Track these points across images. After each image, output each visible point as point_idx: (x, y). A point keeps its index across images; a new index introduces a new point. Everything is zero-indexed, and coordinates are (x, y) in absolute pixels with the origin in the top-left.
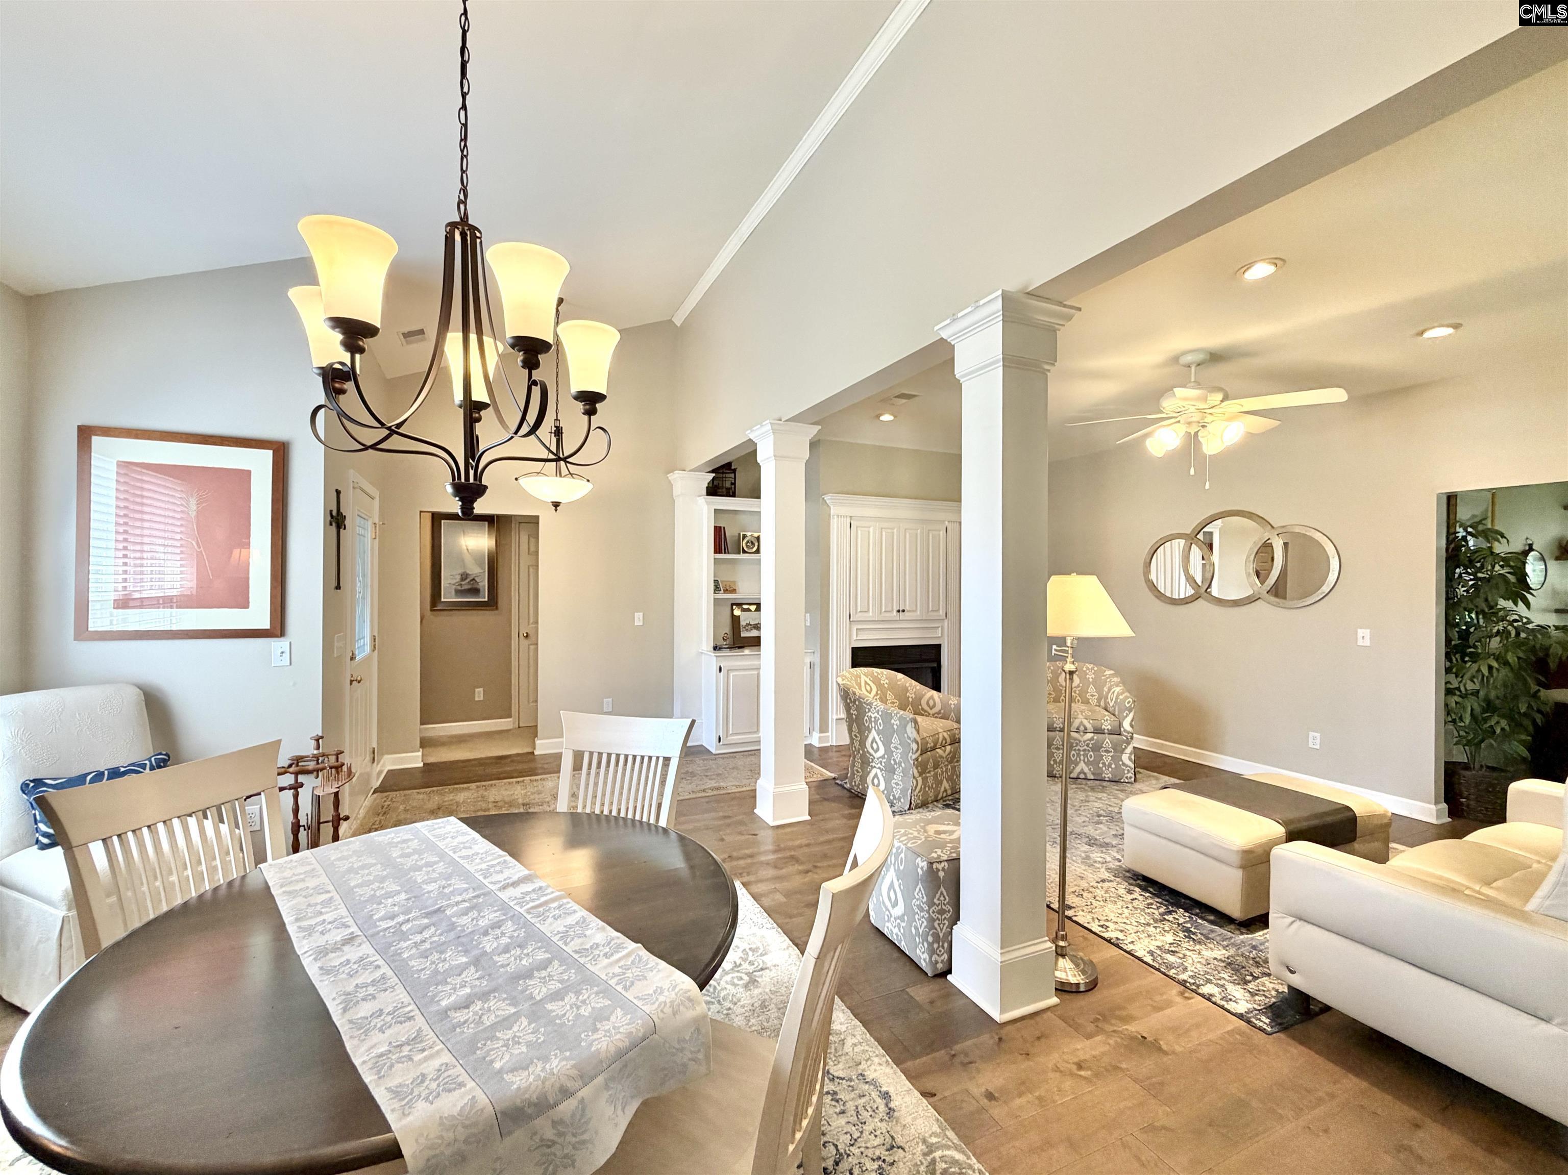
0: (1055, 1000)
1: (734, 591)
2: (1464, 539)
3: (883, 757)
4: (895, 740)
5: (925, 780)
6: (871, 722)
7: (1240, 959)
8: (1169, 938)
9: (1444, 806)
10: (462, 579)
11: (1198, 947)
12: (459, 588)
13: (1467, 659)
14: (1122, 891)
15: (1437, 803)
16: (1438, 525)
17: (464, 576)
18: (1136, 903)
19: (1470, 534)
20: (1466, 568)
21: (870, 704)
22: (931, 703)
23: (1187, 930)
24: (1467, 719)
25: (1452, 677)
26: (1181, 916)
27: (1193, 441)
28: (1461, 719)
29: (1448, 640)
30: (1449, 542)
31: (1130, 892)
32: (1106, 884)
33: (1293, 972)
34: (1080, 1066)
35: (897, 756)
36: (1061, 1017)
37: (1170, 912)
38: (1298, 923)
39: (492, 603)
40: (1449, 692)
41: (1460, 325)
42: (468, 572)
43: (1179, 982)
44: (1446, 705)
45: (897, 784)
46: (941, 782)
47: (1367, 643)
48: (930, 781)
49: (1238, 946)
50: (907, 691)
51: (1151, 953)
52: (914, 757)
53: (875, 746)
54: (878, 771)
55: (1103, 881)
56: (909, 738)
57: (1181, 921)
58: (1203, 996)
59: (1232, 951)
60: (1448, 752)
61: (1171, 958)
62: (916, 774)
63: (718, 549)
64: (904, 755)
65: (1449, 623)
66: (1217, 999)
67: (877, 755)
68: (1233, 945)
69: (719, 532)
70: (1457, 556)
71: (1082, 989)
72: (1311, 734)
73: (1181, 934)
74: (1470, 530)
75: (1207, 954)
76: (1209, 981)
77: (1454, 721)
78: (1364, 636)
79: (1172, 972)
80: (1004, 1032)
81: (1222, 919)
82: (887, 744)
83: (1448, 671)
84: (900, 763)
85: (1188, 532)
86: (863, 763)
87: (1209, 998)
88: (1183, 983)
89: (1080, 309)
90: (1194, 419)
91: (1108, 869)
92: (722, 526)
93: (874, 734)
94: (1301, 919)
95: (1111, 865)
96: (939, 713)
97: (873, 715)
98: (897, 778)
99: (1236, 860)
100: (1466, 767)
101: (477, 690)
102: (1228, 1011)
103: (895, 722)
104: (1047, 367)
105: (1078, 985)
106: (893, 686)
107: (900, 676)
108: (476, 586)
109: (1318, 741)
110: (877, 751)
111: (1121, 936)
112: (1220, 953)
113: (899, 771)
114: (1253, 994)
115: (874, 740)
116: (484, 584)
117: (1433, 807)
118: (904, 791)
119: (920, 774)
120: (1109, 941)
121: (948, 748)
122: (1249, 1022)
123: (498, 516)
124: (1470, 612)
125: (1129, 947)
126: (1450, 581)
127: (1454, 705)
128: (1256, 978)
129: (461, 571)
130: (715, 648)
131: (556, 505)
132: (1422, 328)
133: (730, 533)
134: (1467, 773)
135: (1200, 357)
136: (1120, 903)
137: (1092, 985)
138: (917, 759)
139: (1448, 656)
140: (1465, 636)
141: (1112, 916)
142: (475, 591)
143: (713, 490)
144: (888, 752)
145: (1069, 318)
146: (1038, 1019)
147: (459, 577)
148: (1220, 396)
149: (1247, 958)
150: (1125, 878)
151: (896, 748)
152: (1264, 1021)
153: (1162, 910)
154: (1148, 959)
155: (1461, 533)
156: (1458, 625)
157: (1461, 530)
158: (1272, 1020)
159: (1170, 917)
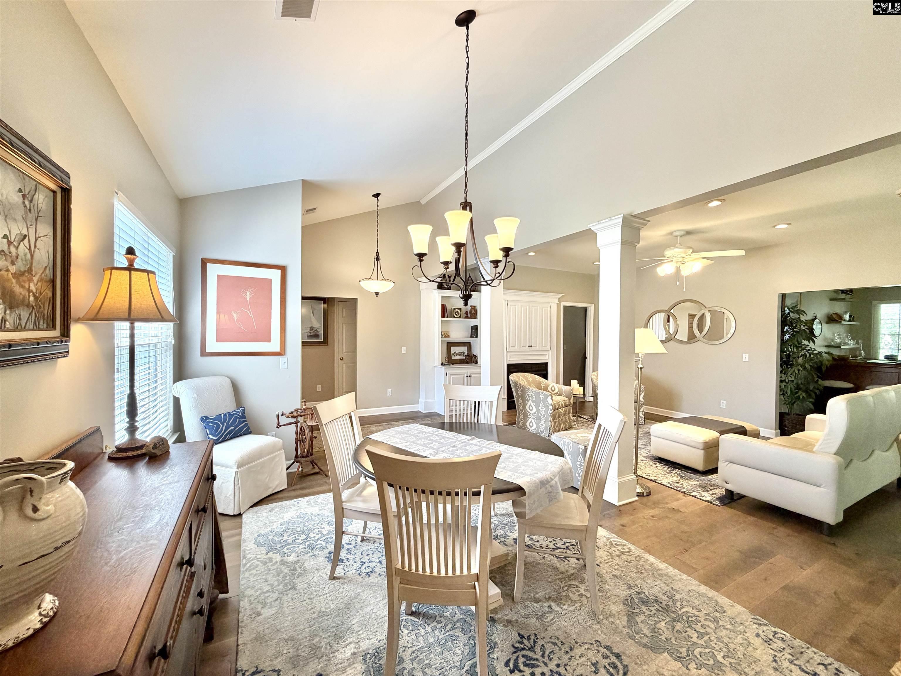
0: (637, 498)
1: (448, 336)
2: (789, 313)
3: (535, 413)
4: (542, 405)
5: (555, 423)
6: (529, 397)
7: (704, 484)
8: (675, 478)
9: (779, 431)
10: (311, 330)
11: (687, 481)
12: (309, 334)
13: (789, 366)
14: (651, 464)
15: (775, 430)
16: (778, 308)
17: (312, 328)
18: (658, 468)
19: (791, 311)
20: (789, 326)
21: (529, 389)
22: (553, 389)
23: (681, 476)
24: (789, 393)
25: (783, 375)
26: (677, 471)
27: (678, 269)
28: (787, 393)
29: (782, 358)
30: (782, 316)
31: (654, 464)
32: (644, 462)
33: (728, 483)
34: (653, 517)
35: (542, 412)
36: (640, 503)
37: (673, 470)
38: (730, 464)
39: (325, 342)
40: (781, 381)
41: (790, 224)
42: (314, 326)
43: (682, 492)
44: (780, 386)
45: (542, 425)
46: (560, 424)
47: (747, 360)
48: (557, 424)
49: (703, 480)
50: (541, 383)
51: (669, 483)
52: (551, 412)
53: (531, 408)
54: (533, 420)
55: (642, 460)
56: (548, 403)
57: (678, 473)
58: (693, 496)
59: (700, 482)
60: (780, 409)
61: (678, 485)
62: (552, 420)
63: (443, 316)
64: (546, 412)
65: (782, 351)
66: (698, 496)
67: (532, 412)
68: (701, 480)
69: (443, 307)
70: (786, 321)
71: (645, 495)
72: (722, 401)
73: (679, 477)
74: (791, 310)
75: (691, 483)
76: (694, 491)
77: (783, 394)
78: (746, 357)
79: (679, 489)
80: (621, 508)
81: (695, 471)
82: (537, 407)
83: (781, 372)
84: (544, 415)
85: (667, 309)
86: (524, 416)
87: (695, 497)
88: (684, 492)
89: (649, 221)
90: (679, 260)
91: (643, 456)
92: (445, 304)
93: (530, 402)
94: (731, 462)
95: (644, 455)
96: (557, 393)
97: (530, 393)
98: (542, 422)
99: (701, 446)
100: (788, 414)
101: (318, 386)
102: (703, 500)
103: (542, 396)
104: (636, 244)
105: (643, 493)
106: (534, 381)
107: (537, 376)
108: (318, 334)
109: (725, 405)
110: (532, 410)
111: (656, 478)
112: (696, 483)
113: (543, 419)
114: (712, 495)
115: (530, 405)
116: (321, 332)
117: (774, 431)
118: (546, 428)
119: (553, 420)
120: (651, 480)
121: (564, 409)
122: (711, 503)
123: (328, 298)
124: (791, 346)
125: (660, 482)
126: (783, 333)
127: (783, 387)
128: (711, 490)
129: (310, 326)
130: (442, 364)
131: (377, 294)
132: (775, 224)
133: (448, 307)
134: (788, 417)
135: (682, 233)
136: (652, 468)
137: (649, 494)
138: (552, 413)
139: (781, 366)
140: (788, 356)
141: (650, 472)
142: (317, 336)
143: (440, 286)
144: (538, 411)
145: (646, 225)
146: (632, 504)
147: (309, 329)
148: (691, 251)
149: (707, 484)
150: (652, 459)
151: (542, 408)
152: (717, 502)
153: (670, 469)
154: (669, 485)
155: (787, 311)
156: (785, 352)
157: (788, 310)
158: (720, 502)
159: (673, 472)
